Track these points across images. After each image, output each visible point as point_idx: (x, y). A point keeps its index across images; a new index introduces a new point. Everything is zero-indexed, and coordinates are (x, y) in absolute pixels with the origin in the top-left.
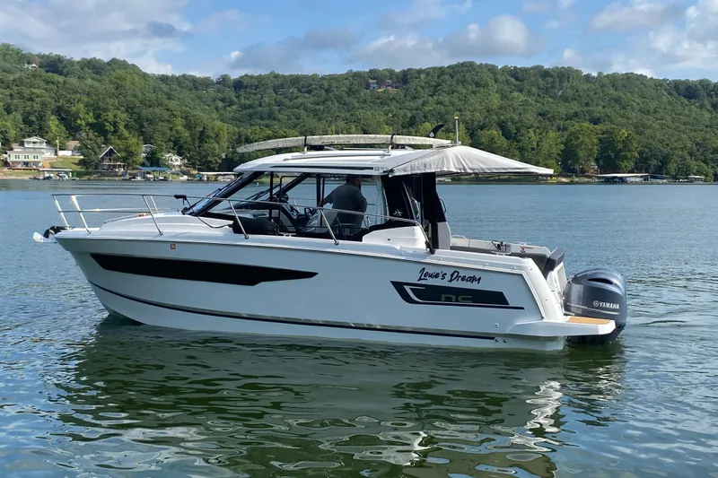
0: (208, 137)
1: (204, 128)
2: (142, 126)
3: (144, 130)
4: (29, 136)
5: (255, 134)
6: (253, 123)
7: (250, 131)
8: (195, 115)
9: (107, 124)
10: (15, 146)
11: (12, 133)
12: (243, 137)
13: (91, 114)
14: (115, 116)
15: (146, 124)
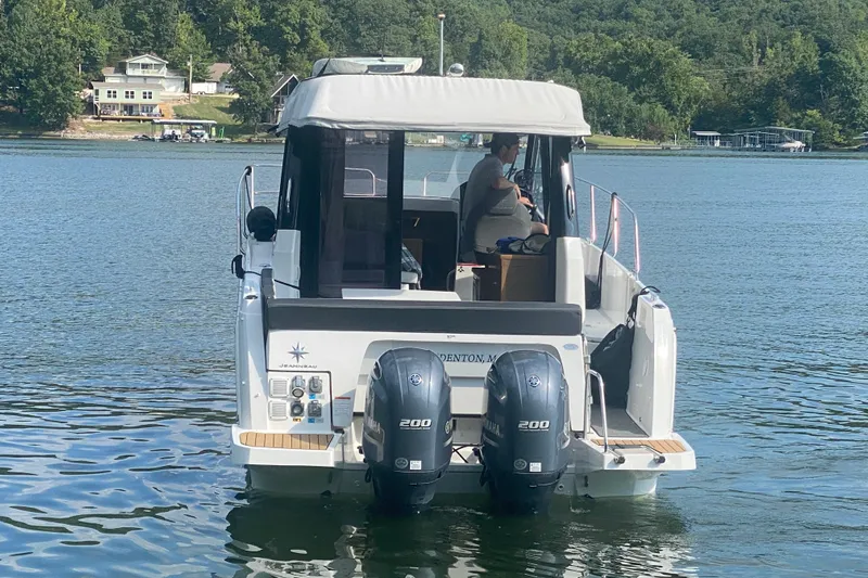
0: (490, 56)
1: (481, 37)
2: (356, 33)
3: (359, 40)
4: (136, 54)
5: (587, 49)
6: (582, 26)
7: (575, 42)
8: (463, 11)
9: (288, 29)
10: (108, 72)
11: (103, 46)
12: (560, 57)
13: (257, 9)
14: (303, 13)
15: (363, 29)
